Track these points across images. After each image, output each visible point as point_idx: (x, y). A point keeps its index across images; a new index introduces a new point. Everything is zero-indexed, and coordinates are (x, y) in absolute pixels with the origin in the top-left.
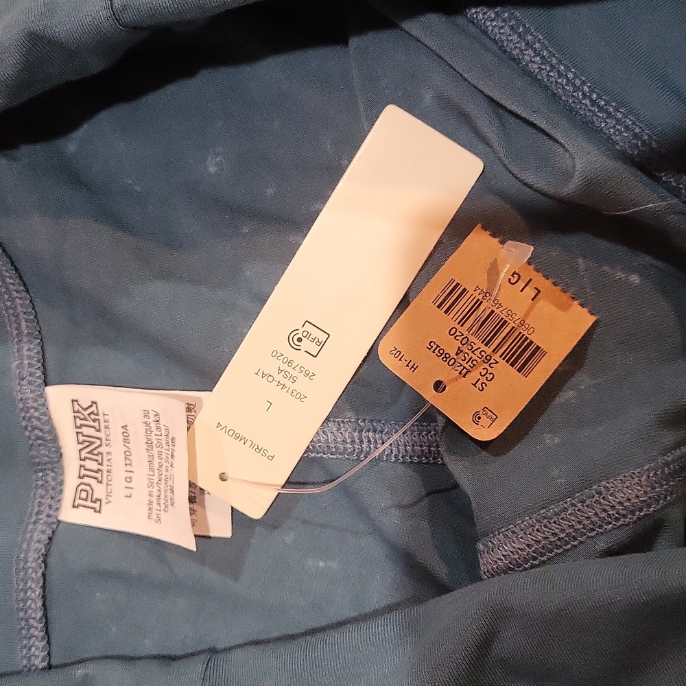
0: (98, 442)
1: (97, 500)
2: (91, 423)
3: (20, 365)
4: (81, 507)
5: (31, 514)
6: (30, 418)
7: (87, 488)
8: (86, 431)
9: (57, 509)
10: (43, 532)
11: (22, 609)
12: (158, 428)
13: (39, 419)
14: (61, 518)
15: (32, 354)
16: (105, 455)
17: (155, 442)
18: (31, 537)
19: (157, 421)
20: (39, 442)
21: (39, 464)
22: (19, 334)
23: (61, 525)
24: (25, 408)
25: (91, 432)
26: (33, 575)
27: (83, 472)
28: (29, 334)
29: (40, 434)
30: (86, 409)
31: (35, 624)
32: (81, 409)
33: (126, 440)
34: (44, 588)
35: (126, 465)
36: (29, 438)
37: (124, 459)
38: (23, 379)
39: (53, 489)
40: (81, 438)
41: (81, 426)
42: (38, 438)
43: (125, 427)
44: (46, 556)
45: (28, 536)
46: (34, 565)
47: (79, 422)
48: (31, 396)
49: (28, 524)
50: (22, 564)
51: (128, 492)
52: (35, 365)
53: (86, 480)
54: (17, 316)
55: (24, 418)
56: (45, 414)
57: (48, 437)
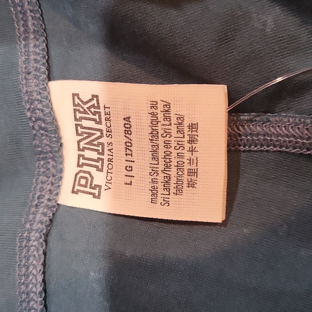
0: (98, 134)
1: (96, 186)
2: (91, 116)
3: (27, 61)
4: (79, 193)
5: (33, 197)
6: (34, 110)
7: (87, 175)
8: (85, 123)
9: (57, 194)
10: (45, 214)
11: (23, 283)
12: (166, 118)
13: (42, 111)
14: (60, 202)
15: (38, 50)
16: (106, 145)
17: (161, 132)
18: (34, 218)
19: (167, 111)
20: (42, 132)
21: (41, 153)
22: (26, 31)
23: (61, 209)
24: (30, 101)
25: (92, 124)
26: (35, 253)
27: (82, 161)
28: (34, 31)
29: (43, 125)
30: (85, 103)
31: (35, 298)
32: (80, 103)
33: (128, 131)
34: (44, 264)
35: (126, 155)
36: (33, 128)
37: (124, 149)
38: (29, 73)
39: (54, 176)
40: (80, 130)
41: (81, 119)
42: (41, 128)
43: (127, 119)
44: (47, 235)
45: (31, 217)
46: (35, 243)
47: (78, 115)
48: (36, 89)
49: (31, 206)
50: (25, 242)
51: (128, 180)
52: (39, 61)
53: (85, 168)
54: (24, 14)
55: (29, 110)
56: (47, 106)
57: (50, 127)
